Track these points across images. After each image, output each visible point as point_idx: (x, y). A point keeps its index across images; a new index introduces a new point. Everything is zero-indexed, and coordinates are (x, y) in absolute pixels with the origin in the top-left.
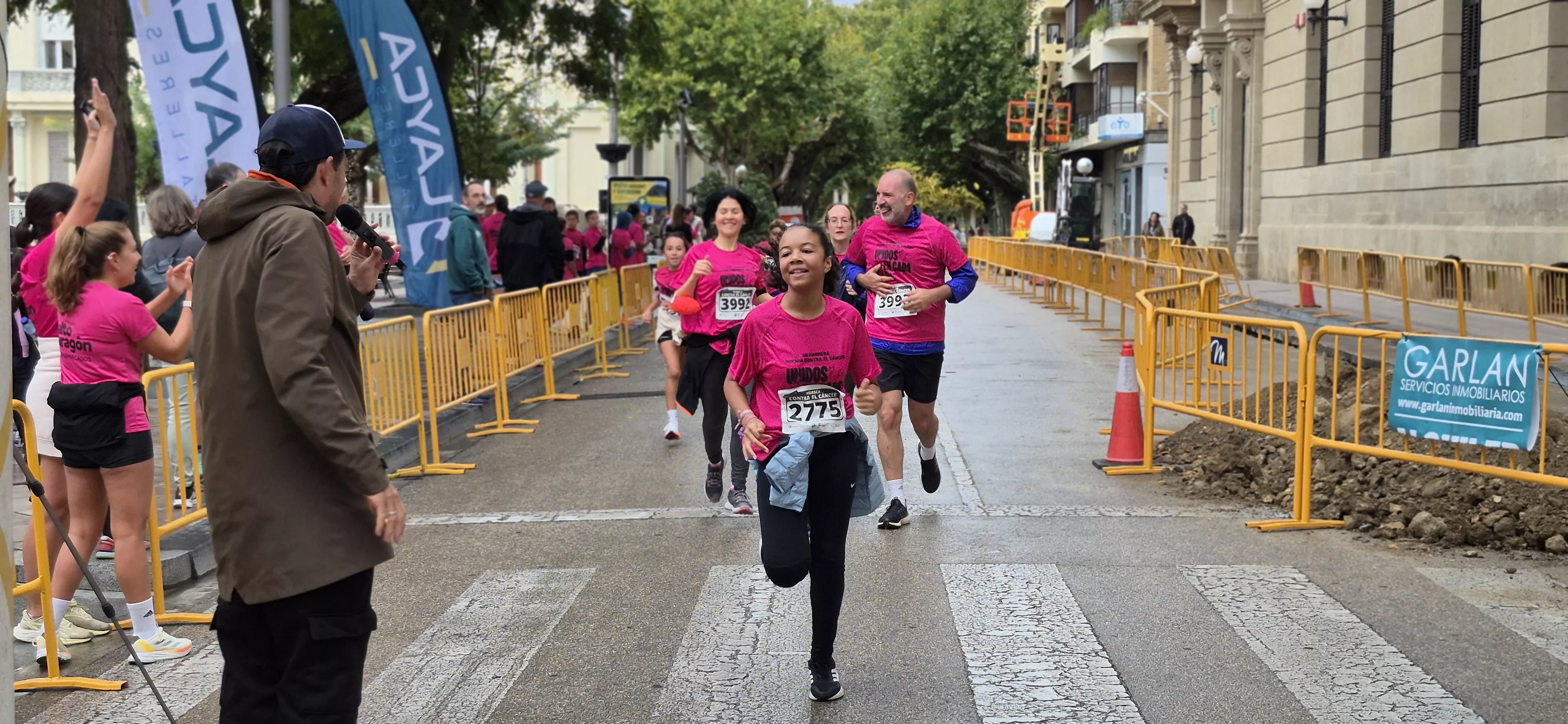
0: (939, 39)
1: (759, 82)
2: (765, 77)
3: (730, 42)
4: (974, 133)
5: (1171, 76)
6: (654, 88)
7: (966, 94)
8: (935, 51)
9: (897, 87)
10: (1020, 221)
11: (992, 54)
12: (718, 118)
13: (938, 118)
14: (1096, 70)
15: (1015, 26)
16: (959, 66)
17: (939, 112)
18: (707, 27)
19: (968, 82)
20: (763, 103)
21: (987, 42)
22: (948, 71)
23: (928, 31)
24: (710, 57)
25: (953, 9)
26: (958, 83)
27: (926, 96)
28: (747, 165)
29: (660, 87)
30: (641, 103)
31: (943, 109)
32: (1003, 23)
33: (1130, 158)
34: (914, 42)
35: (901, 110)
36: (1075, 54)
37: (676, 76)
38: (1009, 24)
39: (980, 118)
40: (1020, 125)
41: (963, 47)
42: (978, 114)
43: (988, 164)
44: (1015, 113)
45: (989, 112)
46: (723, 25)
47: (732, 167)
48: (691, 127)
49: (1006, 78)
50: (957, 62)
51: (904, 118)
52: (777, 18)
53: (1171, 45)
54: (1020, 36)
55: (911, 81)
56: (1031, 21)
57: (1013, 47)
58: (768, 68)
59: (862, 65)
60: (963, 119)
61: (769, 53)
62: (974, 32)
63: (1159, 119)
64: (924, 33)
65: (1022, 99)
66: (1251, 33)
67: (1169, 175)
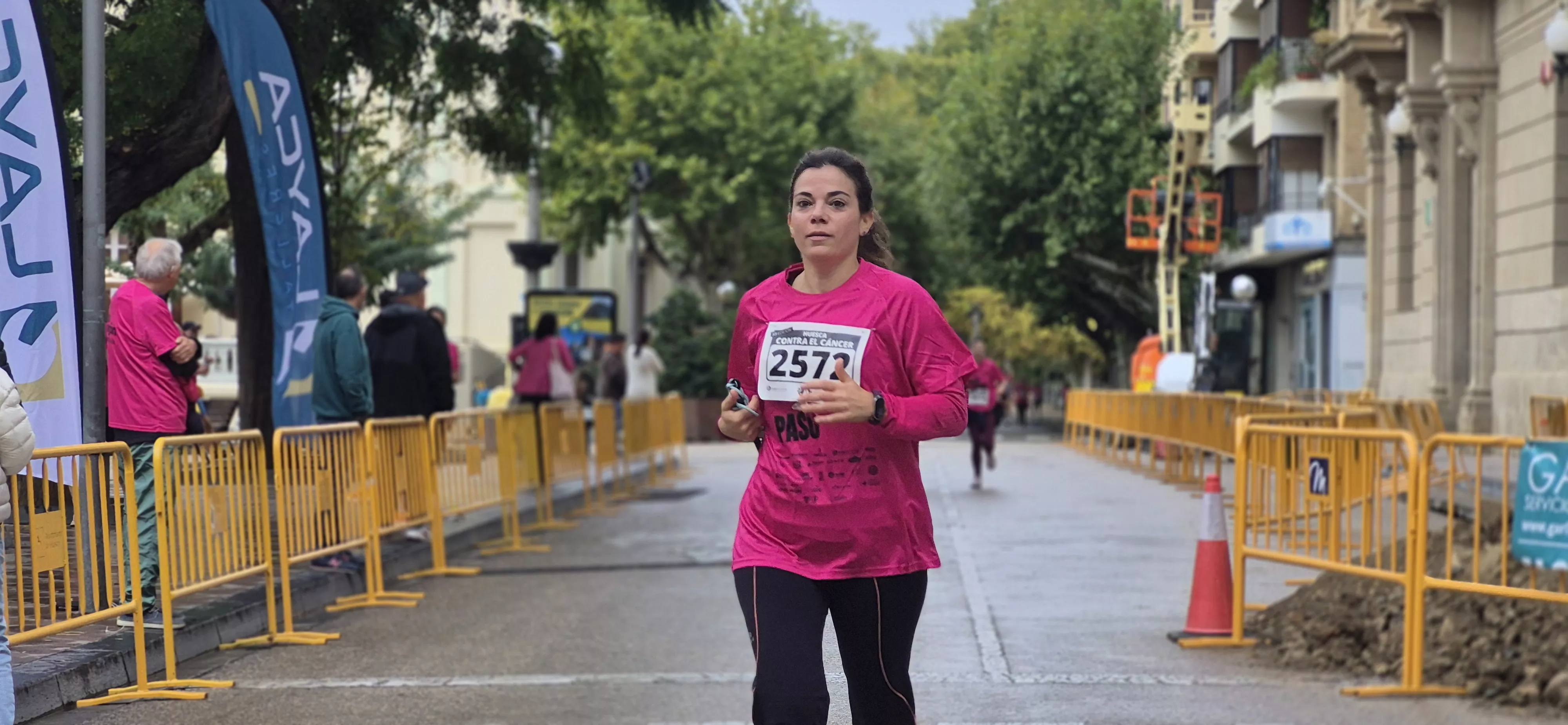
0: (1026, 96)
1: (755, 157)
2: (764, 150)
3: (713, 98)
4: (1081, 239)
5: (1370, 155)
6: (598, 165)
7: (1068, 179)
8: (1021, 113)
9: (965, 168)
10: (1144, 369)
11: (1106, 122)
12: (693, 210)
13: (1026, 215)
14: (1262, 146)
15: (1140, 80)
16: (1057, 138)
17: (1027, 206)
18: (678, 75)
19: (1069, 161)
20: (761, 188)
21: (1099, 102)
22: (1041, 146)
23: (1009, 85)
24: (681, 120)
25: (1048, 53)
26: (1055, 163)
27: (1008, 182)
28: (737, 282)
29: (607, 164)
30: (576, 187)
31: (1034, 200)
32: (1125, 75)
33: (1312, 278)
34: (990, 101)
35: (971, 203)
36: (1232, 122)
37: (630, 147)
38: (1131, 77)
39: (1088, 216)
40: (1146, 226)
41: (1063, 109)
42: (1084, 208)
43: (1102, 285)
44: (1139, 207)
45: (1102, 206)
46: (701, 72)
47: (712, 286)
48: (653, 226)
49: (1125, 157)
50: (1053, 132)
51: (975, 214)
52: (782, 61)
53: (1369, 109)
54: (1150, 95)
55: (984, 158)
56: (1166, 73)
57: (1138, 111)
58: (768, 135)
59: (912, 135)
60: (1063, 217)
61: (770, 115)
62: (1078, 87)
63: (1355, 219)
64: (1004, 89)
65: (1149, 187)
66: (1477, 91)
67: (1369, 304)
